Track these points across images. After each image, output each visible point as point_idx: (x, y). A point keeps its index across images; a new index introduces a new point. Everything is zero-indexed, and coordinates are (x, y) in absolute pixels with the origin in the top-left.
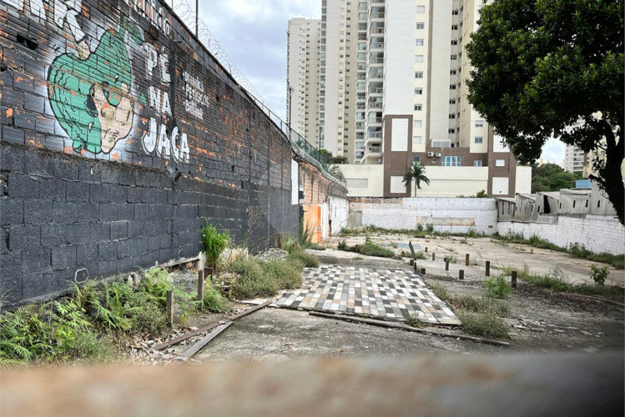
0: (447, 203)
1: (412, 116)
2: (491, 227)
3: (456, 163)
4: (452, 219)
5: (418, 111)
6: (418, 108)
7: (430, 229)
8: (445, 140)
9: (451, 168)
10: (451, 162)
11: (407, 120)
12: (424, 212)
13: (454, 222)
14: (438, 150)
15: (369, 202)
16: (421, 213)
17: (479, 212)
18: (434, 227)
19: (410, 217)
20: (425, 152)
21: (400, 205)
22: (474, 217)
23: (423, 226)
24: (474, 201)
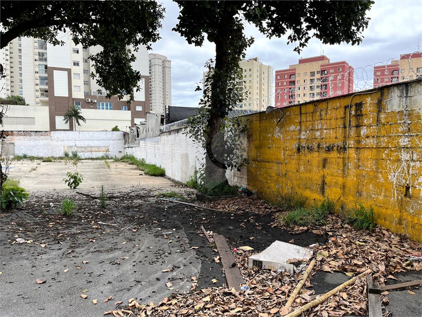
0: (87, 135)
1: (70, 69)
2: (120, 152)
3: (109, 107)
4: (92, 147)
5: (76, 67)
6: (76, 64)
7: (75, 155)
9: (105, 111)
11: (67, 72)
12: (69, 142)
13: (93, 149)
14: (95, 97)
15: (21, 135)
16: (67, 144)
17: (111, 142)
18: (78, 153)
19: (58, 147)
20: (84, 98)
21: (49, 137)
22: (108, 145)
23: (69, 153)
24: (109, 134)
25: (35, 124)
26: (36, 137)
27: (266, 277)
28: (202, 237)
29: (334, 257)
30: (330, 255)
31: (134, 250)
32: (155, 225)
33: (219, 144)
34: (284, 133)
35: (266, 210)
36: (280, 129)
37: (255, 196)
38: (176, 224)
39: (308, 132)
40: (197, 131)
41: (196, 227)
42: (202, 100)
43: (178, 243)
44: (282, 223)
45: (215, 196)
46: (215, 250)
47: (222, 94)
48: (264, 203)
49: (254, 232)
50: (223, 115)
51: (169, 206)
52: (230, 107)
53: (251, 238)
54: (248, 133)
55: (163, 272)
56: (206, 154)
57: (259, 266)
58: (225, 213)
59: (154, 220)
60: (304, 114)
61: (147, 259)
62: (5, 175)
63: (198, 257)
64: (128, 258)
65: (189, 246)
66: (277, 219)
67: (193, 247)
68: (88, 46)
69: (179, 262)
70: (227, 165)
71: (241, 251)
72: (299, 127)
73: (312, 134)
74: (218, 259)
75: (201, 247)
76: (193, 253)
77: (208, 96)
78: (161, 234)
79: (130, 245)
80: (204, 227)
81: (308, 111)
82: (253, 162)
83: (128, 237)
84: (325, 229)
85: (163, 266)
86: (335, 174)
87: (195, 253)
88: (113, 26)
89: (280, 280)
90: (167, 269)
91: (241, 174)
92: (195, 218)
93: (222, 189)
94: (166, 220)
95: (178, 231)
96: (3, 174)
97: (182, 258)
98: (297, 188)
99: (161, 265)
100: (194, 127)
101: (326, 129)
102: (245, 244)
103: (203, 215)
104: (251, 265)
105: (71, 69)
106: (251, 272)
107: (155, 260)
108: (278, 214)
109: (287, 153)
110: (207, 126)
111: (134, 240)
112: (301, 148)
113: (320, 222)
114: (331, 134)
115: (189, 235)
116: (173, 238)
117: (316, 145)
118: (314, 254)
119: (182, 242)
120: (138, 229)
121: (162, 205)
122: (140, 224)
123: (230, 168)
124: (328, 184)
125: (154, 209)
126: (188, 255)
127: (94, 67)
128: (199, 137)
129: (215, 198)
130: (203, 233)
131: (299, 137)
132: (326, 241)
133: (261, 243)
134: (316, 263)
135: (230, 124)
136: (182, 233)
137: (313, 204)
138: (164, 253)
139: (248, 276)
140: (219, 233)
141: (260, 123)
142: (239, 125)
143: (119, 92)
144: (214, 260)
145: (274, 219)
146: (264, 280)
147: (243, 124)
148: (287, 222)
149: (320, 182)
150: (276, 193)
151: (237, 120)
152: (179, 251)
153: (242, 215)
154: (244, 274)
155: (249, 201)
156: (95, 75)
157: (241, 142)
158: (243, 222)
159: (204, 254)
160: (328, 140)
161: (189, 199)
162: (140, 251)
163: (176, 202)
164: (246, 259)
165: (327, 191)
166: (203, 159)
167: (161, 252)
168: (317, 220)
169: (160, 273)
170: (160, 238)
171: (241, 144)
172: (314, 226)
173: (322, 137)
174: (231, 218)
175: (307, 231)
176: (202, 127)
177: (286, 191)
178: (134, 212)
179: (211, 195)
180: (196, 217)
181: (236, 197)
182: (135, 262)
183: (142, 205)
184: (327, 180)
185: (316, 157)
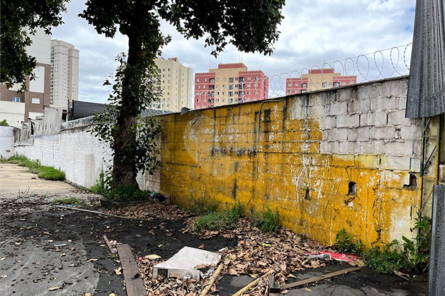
27: (171, 286)
28: (104, 248)
29: (241, 260)
30: (238, 258)
31: (16, 267)
32: (46, 236)
33: (129, 145)
34: (199, 136)
35: (179, 215)
36: (195, 132)
37: (168, 201)
38: (73, 234)
39: (222, 135)
40: (105, 130)
41: (97, 236)
42: (111, 96)
43: (72, 256)
44: (194, 228)
45: (123, 202)
46: (117, 261)
47: (134, 91)
48: (177, 208)
49: (163, 239)
50: (135, 113)
51: (66, 214)
52: (143, 105)
53: (159, 246)
54: (162, 134)
55: (50, 290)
56: (114, 156)
57: (164, 275)
58: (134, 220)
59: (45, 231)
60: (218, 117)
61: (31, 276)
63: (95, 270)
64: (6, 276)
65: (86, 259)
66: (189, 225)
67: (91, 260)
69: (72, 278)
70: (139, 168)
71: (147, 261)
72: (213, 131)
73: (225, 137)
74: (120, 271)
75: (101, 259)
76: (91, 266)
77: (118, 92)
78: (52, 247)
79: (10, 261)
80: (107, 237)
81: (222, 115)
82: (167, 165)
83: (8, 252)
84: (235, 233)
85: (50, 284)
86: (246, 178)
87: (93, 266)
89: (185, 288)
90: (56, 287)
91: (153, 178)
92: (97, 227)
93: (131, 195)
94: (60, 231)
95: (74, 242)
97: (77, 273)
98: (210, 192)
99: (49, 282)
100: (101, 125)
101: (238, 134)
102: (152, 253)
103: (107, 223)
104: (155, 274)
106: (155, 282)
107: (41, 277)
108: (190, 219)
109: (201, 156)
110: (117, 125)
111: (17, 255)
112: (214, 151)
113: (230, 226)
114: (242, 138)
115: (89, 246)
116: (68, 250)
117: (229, 149)
118: (222, 258)
119: (78, 255)
120: (23, 242)
121: (57, 213)
122: (26, 236)
123: (142, 171)
124: (239, 188)
125: (46, 218)
126: (85, 269)
128: (107, 136)
129: (122, 204)
130: (106, 243)
131: (212, 140)
132: (236, 244)
133: (170, 251)
134: (224, 267)
135: (143, 123)
136: (80, 245)
137: (225, 208)
138: (54, 268)
139: (151, 287)
140: (124, 242)
141: (175, 124)
142: (152, 125)
143: (7, 79)
144: (115, 273)
145: (186, 224)
146: (169, 289)
147: (157, 124)
148: (198, 227)
149: (232, 186)
150: (189, 197)
151: (151, 120)
152: (73, 265)
153: (152, 222)
154: (147, 284)
155: (160, 206)
157: (154, 144)
158: (151, 229)
159: (103, 266)
160: (240, 145)
161: (91, 206)
162: (23, 267)
163: (76, 210)
164: (151, 268)
165: (239, 194)
166: (110, 161)
167: (50, 267)
168: (227, 224)
169: (47, 292)
170: (50, 252)
171: (154, 146)
172: (225, 230)
173: (235, 141)
174: (140, 225)
175: (217, 235)
176: (111, 126)
177: (200, 195)
178: (20, 223)
179: (118, 201)
180: (99, 225)
181: (147, 203)
182: (15, 280)
183: (31, 214)
184: (238, 184)
185: (228, 161)
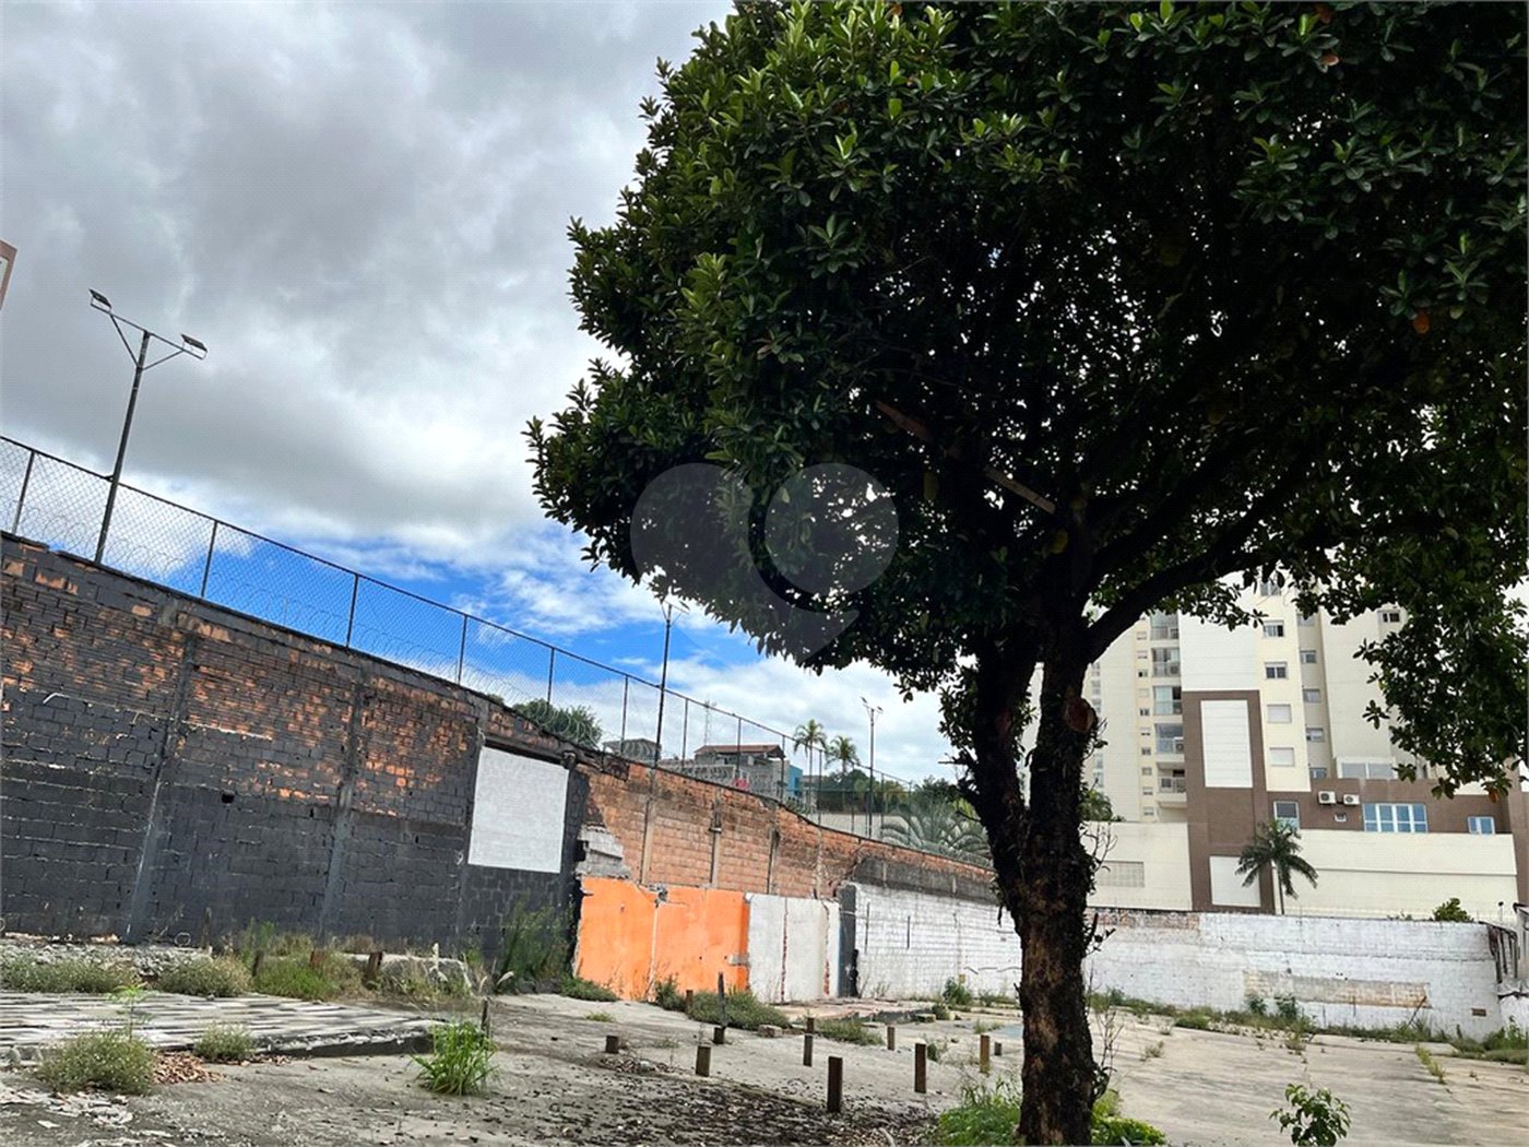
0: (1334, 932)
2: (1480, 1013)
3: (1412, 822)
4: (1354, 983)
5: (1276, 682)
6: (1276, 672)
7: (1288, 1012)
8: (1380, 761)
9: (1396, 837)
10: (1395, 822)
11: (1244, 703)
12: (1265, 957)
13: (1362, 993)
14: (1350, 784)
15: (1103, 921)
16: (1257, 961)
17: (1437, 965)
18: (1299, 1004)
19: (1224, 971)
20: (1309, 790)
21: (1194, 933)
22: (1421, 980)
23: (1266, 1002)
24: (1424, 931)
25: (1143, 885)
26: (1152, 931)
62: (1102, 1074)
68: (1351, 615)
88: (1453, 532)
96: (1095, 1066)
105: (1258, 692)
127: (1377, 682)
156: (1383, 710)
